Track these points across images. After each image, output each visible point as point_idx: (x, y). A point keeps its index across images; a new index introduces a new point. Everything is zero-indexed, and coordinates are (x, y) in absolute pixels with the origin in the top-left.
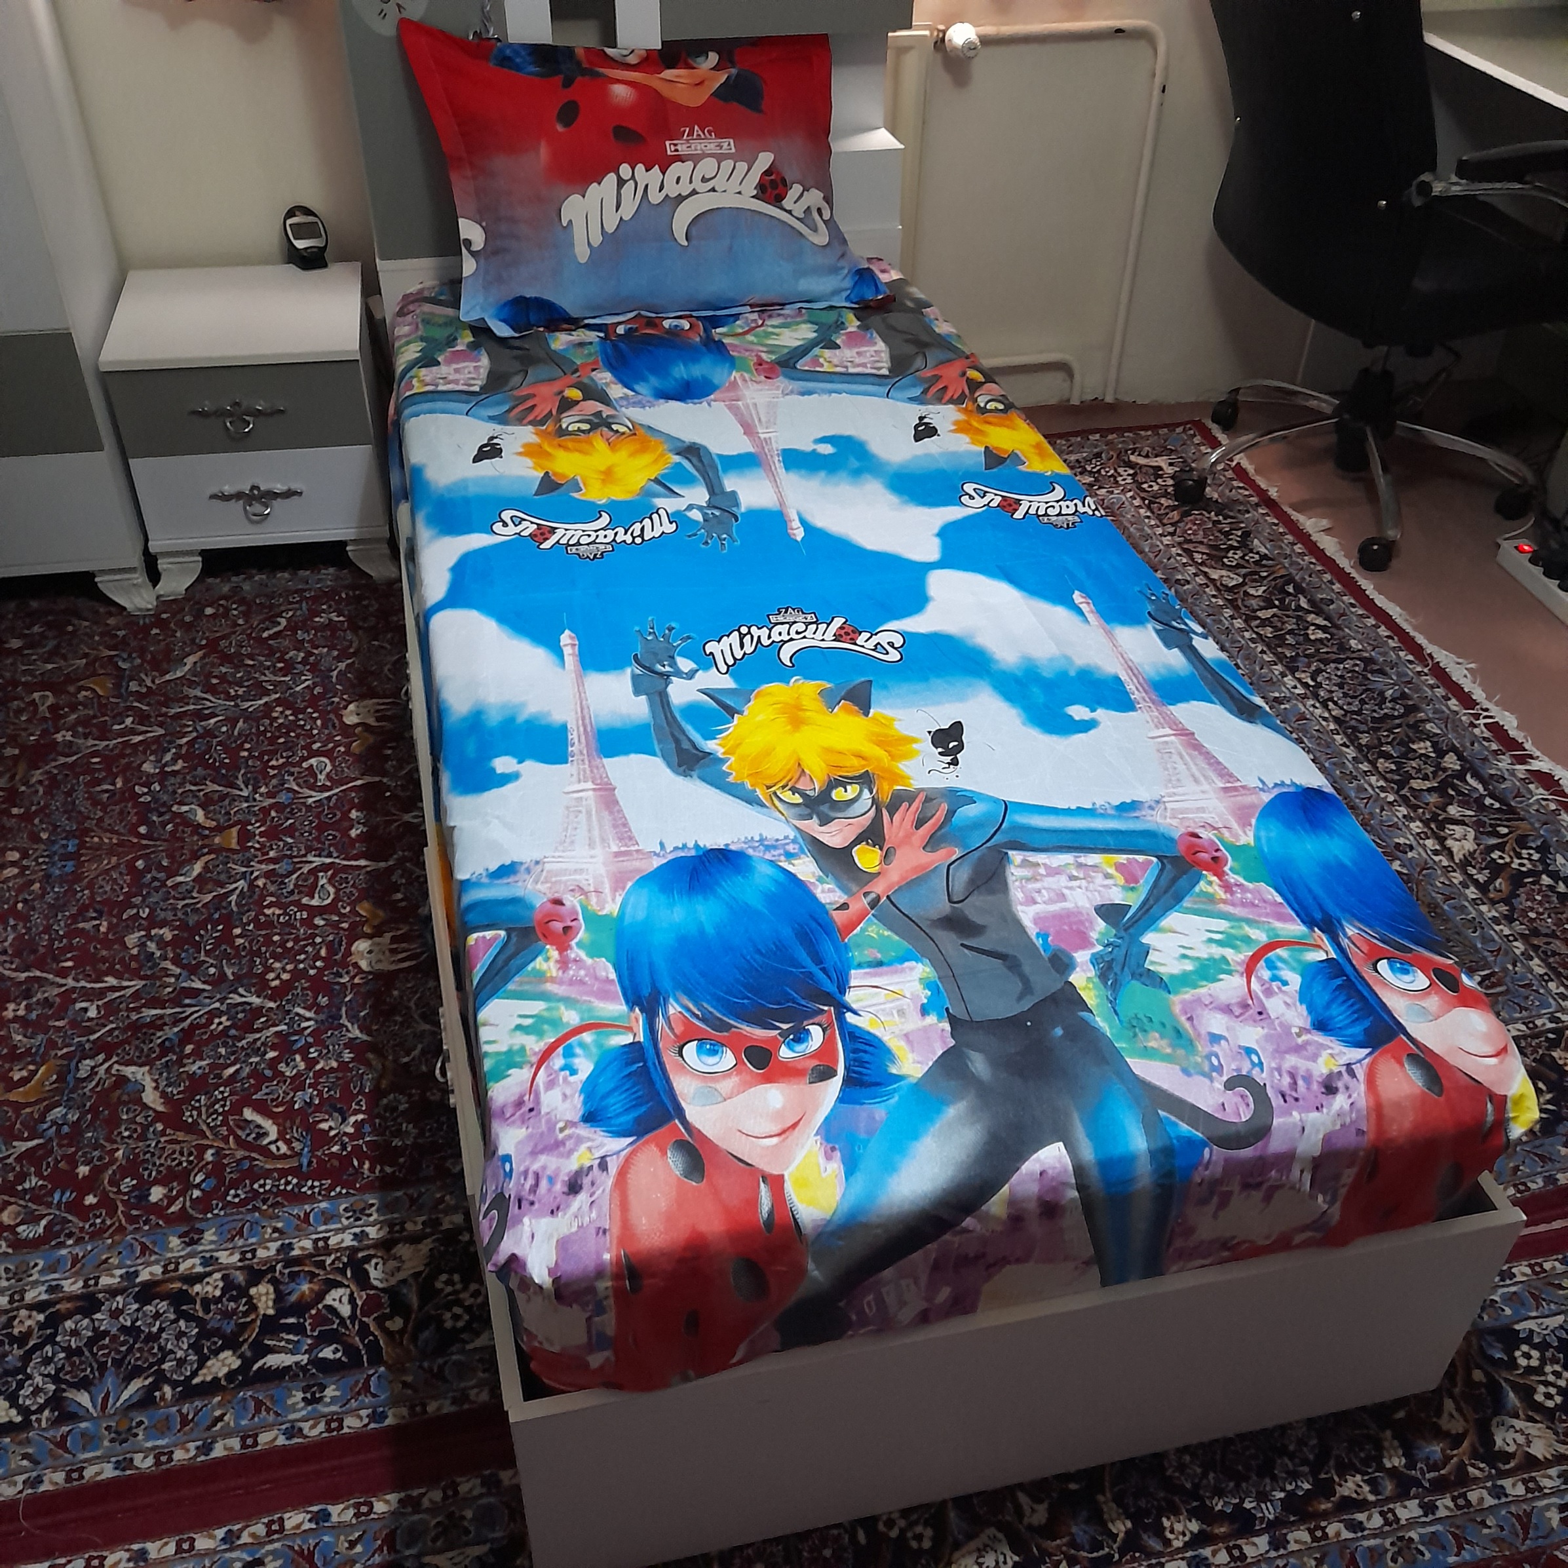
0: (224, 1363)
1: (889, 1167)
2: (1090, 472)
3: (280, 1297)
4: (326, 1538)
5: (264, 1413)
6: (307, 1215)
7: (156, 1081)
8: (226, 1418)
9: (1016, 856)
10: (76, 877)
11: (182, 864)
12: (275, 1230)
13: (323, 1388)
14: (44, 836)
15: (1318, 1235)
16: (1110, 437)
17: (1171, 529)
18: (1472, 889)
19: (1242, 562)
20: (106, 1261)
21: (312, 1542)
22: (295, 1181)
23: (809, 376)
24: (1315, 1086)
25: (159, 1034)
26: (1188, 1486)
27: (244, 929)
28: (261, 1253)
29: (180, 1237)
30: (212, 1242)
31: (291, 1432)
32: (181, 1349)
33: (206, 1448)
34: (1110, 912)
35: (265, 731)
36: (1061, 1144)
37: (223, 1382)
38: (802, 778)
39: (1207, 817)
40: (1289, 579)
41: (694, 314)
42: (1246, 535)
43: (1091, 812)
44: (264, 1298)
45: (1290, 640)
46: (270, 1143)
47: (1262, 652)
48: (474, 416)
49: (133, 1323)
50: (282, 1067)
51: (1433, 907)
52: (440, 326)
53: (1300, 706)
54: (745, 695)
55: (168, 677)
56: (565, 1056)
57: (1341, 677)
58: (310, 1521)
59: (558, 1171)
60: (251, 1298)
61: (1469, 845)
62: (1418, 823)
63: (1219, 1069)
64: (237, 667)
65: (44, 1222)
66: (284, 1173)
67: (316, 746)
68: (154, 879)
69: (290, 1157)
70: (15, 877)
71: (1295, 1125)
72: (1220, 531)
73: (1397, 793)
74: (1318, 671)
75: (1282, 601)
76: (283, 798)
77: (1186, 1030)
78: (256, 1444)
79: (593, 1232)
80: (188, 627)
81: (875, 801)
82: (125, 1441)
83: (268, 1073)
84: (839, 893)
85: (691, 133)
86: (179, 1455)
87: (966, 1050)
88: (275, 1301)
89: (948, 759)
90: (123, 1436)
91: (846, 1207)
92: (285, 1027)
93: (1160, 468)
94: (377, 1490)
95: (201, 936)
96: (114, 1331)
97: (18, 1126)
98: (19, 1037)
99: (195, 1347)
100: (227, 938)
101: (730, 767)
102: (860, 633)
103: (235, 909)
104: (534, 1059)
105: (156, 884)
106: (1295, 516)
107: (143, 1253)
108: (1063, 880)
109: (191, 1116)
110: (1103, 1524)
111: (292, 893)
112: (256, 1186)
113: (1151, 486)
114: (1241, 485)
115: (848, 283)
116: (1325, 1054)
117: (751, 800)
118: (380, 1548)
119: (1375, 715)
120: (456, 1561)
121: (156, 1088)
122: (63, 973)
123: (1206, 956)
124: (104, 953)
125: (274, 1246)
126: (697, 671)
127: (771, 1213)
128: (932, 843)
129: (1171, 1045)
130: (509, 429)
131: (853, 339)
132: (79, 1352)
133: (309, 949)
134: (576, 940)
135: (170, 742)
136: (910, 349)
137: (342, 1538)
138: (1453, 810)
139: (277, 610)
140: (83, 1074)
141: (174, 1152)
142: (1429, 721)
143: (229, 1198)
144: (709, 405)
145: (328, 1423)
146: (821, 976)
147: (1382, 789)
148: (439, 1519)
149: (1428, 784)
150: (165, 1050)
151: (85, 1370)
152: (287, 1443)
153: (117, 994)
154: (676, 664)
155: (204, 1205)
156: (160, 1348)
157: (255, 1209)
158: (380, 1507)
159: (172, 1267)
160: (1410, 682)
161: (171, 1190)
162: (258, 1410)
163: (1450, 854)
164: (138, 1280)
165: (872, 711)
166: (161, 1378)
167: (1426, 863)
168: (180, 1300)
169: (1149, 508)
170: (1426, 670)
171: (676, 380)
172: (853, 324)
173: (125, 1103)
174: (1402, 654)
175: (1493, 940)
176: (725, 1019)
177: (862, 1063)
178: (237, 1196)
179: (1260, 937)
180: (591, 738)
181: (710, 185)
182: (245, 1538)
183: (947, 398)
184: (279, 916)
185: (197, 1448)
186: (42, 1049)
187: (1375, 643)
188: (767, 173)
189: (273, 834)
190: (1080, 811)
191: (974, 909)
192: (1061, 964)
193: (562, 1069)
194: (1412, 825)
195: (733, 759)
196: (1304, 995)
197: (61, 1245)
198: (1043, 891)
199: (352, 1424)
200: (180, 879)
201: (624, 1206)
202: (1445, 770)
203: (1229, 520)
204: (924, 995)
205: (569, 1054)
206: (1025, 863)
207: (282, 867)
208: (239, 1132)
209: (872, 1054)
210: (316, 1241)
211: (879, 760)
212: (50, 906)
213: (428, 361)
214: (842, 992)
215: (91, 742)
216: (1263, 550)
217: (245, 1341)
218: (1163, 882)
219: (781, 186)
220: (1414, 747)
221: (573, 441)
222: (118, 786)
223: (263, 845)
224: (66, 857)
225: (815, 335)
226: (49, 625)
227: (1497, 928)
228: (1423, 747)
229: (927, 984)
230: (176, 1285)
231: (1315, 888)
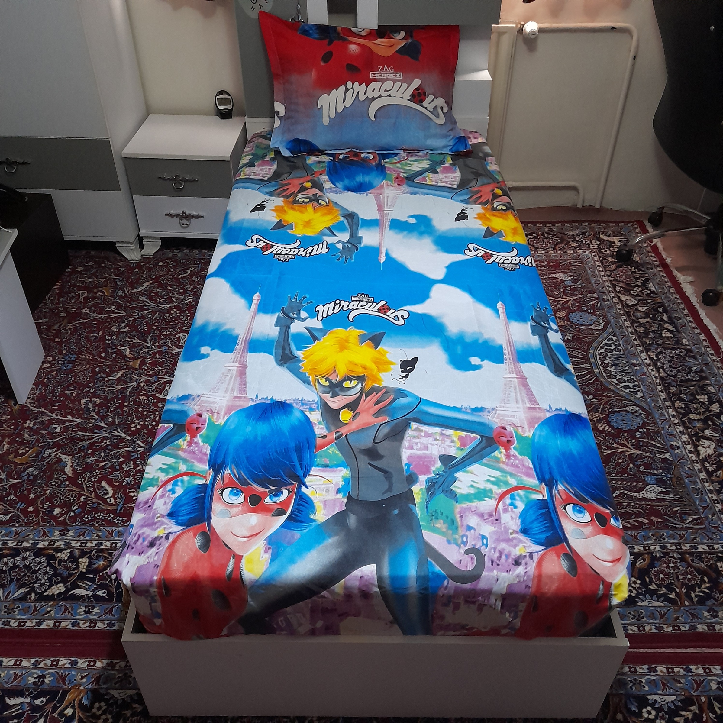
0: (60, 588)
1: (292, 561)
2: (578, 241)
3: (90, 564)
4: (73, 673)
5: (67, 613)
6: (112, 531)
7: (72, 463)
8: (51, 612)
9: (414, 425)
10: (71, 371)
11: (113, 372)
12: (98, 536)
13: (94, 607)
14: (64, 352)
16: (593, 225)
17: (609, 273)
18: (704, 473)
19: (640, 294)
20: (28, 536)
21: (67, 673)
22: (112, 516)
23: (418, 185)
24: (510, 560)
25: (80, 443)
27: (129, 404)
28: (89, 545)
29: (59, 531)
30: (71, 536)
31: (74, 625)
32: (44, 579)
33: (39, 624)
34: (446, 459)
35: (166, 319)
36: (375, 565)
37: (56, 597)
38: (333, 374)
39: (514, 420)
40: (662, 305)
41: (377, 152)
42: (647, 280)
43: (459, 410)
44: (83, 564)
45: (652, 335)
46: (108, 498)
47: (635, 339)
48: (260, 191)
49: (30, 564)
50: (124, 466)
51: (680, 479)
52: (262, 149)
53: (645, 368)
54: (324, 332)
55: (135, 291)
57: (672, 357)
58: (69, 664)
59: (148, 536)
60: (78, 563)
61: (710, 451)
62: (686, 436)
63: (465, 544)
64: (163, 290)
65: (10, 515)
66: (109, 512)
67: (184, 328)
68: (101, 377)
69: (114, 505)
70: (47, 368)
71: (493, 577)
72: (634, 277)
73: (681, 419)
74: (661, 353)
75: (654, 315)
76: (163, 349)
77: (457, 522)
78: (59, 626)
79: (153, 566)
80: (150, 270)
81: (362, 390)
82: (10, 613)
83: (118, 467)
84: (325, 430)
85: (383, 69)
86: (28, 624)
87: (349, 513)
88: (87, 566)
89: (404, 374)
90: (10, 611)
91: (268, 574)
92: (131, 449)
93: (614, 242)
94: (99, 656)
95: (111, 404)
96: (21, 566)
97: (14, 473)
98: (27, 436)
99: (50, 580)
100: (121, 406)
101: (303, 365)
102: (390, 309)
103: (128, 394)
105: (101, 379)
106: (676, 272)
107: (43, 536)
108: (431, 440)
109: (81, 481)
111: (154, 390)
112: (96, 515)
113: (606, 251)
114: (653, 255)
115: (452, 143)
116: (521, 545)
117: (305, 381)
118: (93, 682)
119: (683, 378)
120: (121, 695)
121: (71, 466)
122: (52, 411)
123: (483, 488)
124: (71, 405)
125: (95, 542)
126: (308, 318)
127: (231, 572)
128: (378, 414)
129: (446, 528)
130: (272, 198)
131: (447, 170)
133: (152, 416)
134: (200, 434)
135: (126, 319)
136: (472, 176)
137: (79, 674)
138: (707, 432)
139: (188, 266)
140: (46, 455)
141: (69, 495)
142: (711, 385)
143: (84, 518)
144: (367, 195)
145: (90, 623)
146: (299, 467)
147: (673, 416)
148: (120, 675)
149: (698, 417)
150: (80, 450)
151: (5, 580)
152: (72, 628)
153: (70, 424)
154: (299, 313)
155: (73, 519)
156: (37, 577)
157: (93, 525)
158: (99, 664)
159: (52, 543)
160: (707, 364)
161: (62, 511)
162: (65, 612)
163: (698, 454)
164: (38, 546)
165: (379, 347)
166: (33, 590)
167: (684, 457)
168: (51, 558)
169: (601, 262)
170: (718, 359)
171: (356, 182)
172: (449, 161)
173: (57, 470)
174: (708, 349)
175: (706, 501)
176: (248, 480)
177: (299, 511)
178: (87, 518)
179: (513, 482)
180: (247, 343)
181: (388, 93)
182: (42, 665)
183: (479, 201)
184: (145, 400)
185: (36, 622)
186: (34, 442)
187: (696, 342)
188: (417, 89)
189: (154, 364)
190: (455, 409)
192: (412, 479)
193: (169, 491)
194: (683, 437)
195: (306, 361)
196: (523, 515)
197: (14, 526)
198: (419, 444)
199: (100, 625)
200: (111, 378)
202: (711, 411)
203: (641, 272)
204: (341, 483)
205: (175, 485)
206: (417, 429)
207: (153, 379)
208: (97, 491)
209: (306, 507)
210: (112, 544)
211: (371, 370)
212: (57, 382)
213: (251, 164)
214: (305, 476)
215: (95, 314)
216: (653, 289)
217: (70, 581)
218: (478, 449)
219: (423, 95)
220: (698, 397)
221: (299, 206)
222: (100, 335)
223: (149, 368)
224: (69, 362)
225: (429, 166)
226: (95, 263)
227: (710, 495)
228: (703, 398)
229: (345, 479)
230: (51, 552)
231: (552, 464)
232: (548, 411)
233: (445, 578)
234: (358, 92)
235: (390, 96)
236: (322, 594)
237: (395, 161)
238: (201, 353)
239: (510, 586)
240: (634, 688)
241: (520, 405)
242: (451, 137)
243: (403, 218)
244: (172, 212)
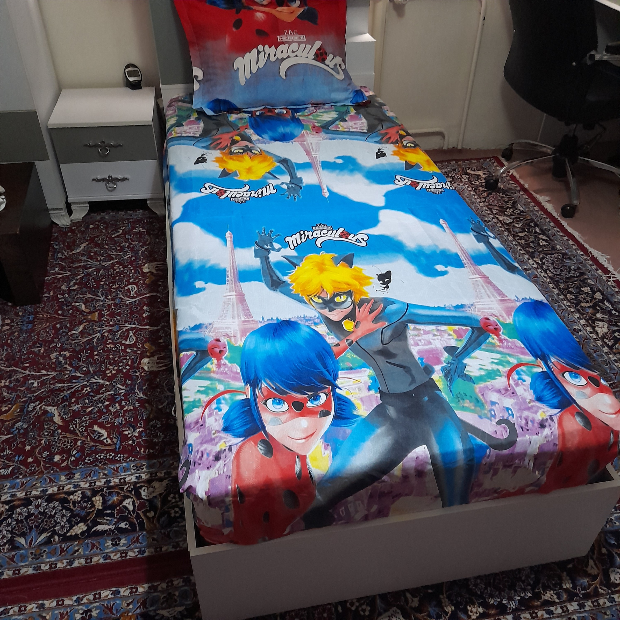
0: (80, 528)
1: (351, 453)
2: (451, 177)
3: (104, 502)
4: (118, 602)
5: (95, 549)
6: (117, 468)
7: (59, 413)
8: (80, 551)
9: (411, 326)
10: (33, 330)
11: (75, 326)
12: (104, 474)
13: (120, 540)
14: (20, 314)
15: (536, 488)
16: (459, 163)
17: (483, 200)
18: (606, 348)
19: (513, 213)
20: (35, 485)
21: (112, 603)
22: (113, 455)
23: (334, 132)
24: (536, 425)
25: (62, 394)
26: (479, 593)
27: (98, 352)
28: (98, 484)
29: (65, 476)
30: (78, 478)
31: (105, 558)
32: (63, 521)
33: (71, 563)
34: (450, 350)
35: (111, 274)
36: (425, 446)
37: (79, 536)
38: (323, 293)
39: (493, 311)
40: (532, 221)
41: (288, 107)
42: (515, 203)
43: (443, 309)
44: (98, 502)
45: (532, 245)
46: (104, 439)
47: (520, 250)
48: (196, 146)
49: (44, 510)
50: (110, 408)
51: (589, 355)
52: (184, 111)
53: (535, 272)
54: (301, 258)
55: (74, 252)
56: (217, 403)
57: (553, 260)
58: (112, 594)
59: (211, 451)
60: (93, 501)
61: (605, 330)
62: (584, 320)
63: (495, 416)
64: (101, 249)
65: (11, 468)
66: (109, 451)
67: (131, 281)
68: (63, 332)
69: (112, 445)
70: (8, 330)
71: (527, 441)
72: (504, 201)
73: (575, 308)
74: (543, 258)
75: (529, 229)
76: (117, 301)
77: (481, 400)
78: (91, 562)
79: (225, 477)
80: (82, 233)
81: (353, 302)
82: (38, 558)
83: (105, 411)
84: (336, 339)
85: (288, 33)
86: (59, 565)
87: (386, 405)
88: (102, 503)
89: (385, 286)
90: (37, 556)
91: (332, 469)
92: (113, 392)
93: (480, 175)
94: (139, 582)
95: (81, 355)
96: (36, 513)
97: (3, 429)
98: (6, 394)
99: (69, 521)
100: (92, 356)
101: (293, 287)
102: (350, 235)
103: (95, 345)
104: (204, 405)
105: (64, 334)
106: (535, 195)
107: (50, 482)
108: (430, 336)
109: (73, 427)
110: (442, 608)
111: (119, 338)
112: (97, 456)
113: (476, 183)
114: (513, 182)
115: (351, 95)
116: (541, 411)
117: (301, 301)
118: (140, 607)
119: (566, 276)
120: (171, 613)
121: (59, 415)
122: (25, 369)
123: (490, 369)
124: (42, 361)
125: (103, 481)
126: (281, 248)
127: (300, 471)
128: (376, 320)
129: (474, 406)
130: (210, 151)
131: (353, 118)
132: (21, 521)
133: (124, 361)
134: (225, 356)
135: (73, 278)
136: (376, 122)
137: (124, 601)
138: (599, 315)
139: (118, 227)
140: (30, 409)
141: (65, 442)
142: (589, 279)
143: (86, 461)
144: (292, 143)
145: (121, 554)
146: (327, 373)
147: (569, 306)
148: (165, 595)
149: (588, 305)
150: (63, 400)
151: (24, 529)
152: (104, 562)
153: (46, 377)
154: (273, 245)
155: (76, 463)
156: (55, 521)
157: (97, 465)
158: (141, 590)
159: (61, 488)
160: (581, 263)
161: (63, 457)
162: (93, 548)
163: (597, 334)
164: (47, 493)
165: (353, 266)
166: (54, 533)
167: (587, 337)
168: (64, 501)
169: (474, 191)
170: (588, 258)
171: (279, 133)
172: (353, 112)
173: (46, 421)
174: (578, 252)
175: (614, 369)
176: (285, 390)
177: (342, 410)
178: (89, 460)
179: (514, 361)
180: (236, 274)
181: (295, 54)
182: (85, 601)
183: (391, 141)
184: (112, 348)
185: (67, 562)
186: (15, 399)
187: (567, 247)
188: (319, 49)
189: (112, 315)
190: (439, 308)
191: (393, 347)
192: (428, 370)
193: (215, 409)
194: (581, 321)
195: (294, 284)
196: (532, 386)
197: (17, 478)
198: (422, 341)
199: (131, 554)
200: (74, 332)
201: (238, 467)
202: (595, 299)
203: (508, 197)
204: (369, 382)
205: (219, 402)
206: (415, 329)
207: (115, 328)
208: (92, 435)
209: (346, 406)
210: (120, 479)
211: (355, 285)
212: (21, 342)
213: (178, 124)
214: (335, 379)
216: (522, 209)
217: (89, 519)
218: (473, 338)
219: (324, 55)
220: (583, 289)
221: (236, 156)
222: (51, 295)
223: (108, 319)
224: (29, 322)
225: (337, 116)
227: (616, 364)
228: (586, 289)
229: (371, 377)
230: (62, 496)
231: (538, 342)
232: (517, 301)
233: (488, 448)
234: (269, 54)
235: (297, 56)
236: (383, 479)
237: (307, 114)
238: (197, 287)
239: (541, 447)
240: (608, 526)
241: (493, 299)
242: (351, 90)
243: (332, 160)
244: (99, 177)
